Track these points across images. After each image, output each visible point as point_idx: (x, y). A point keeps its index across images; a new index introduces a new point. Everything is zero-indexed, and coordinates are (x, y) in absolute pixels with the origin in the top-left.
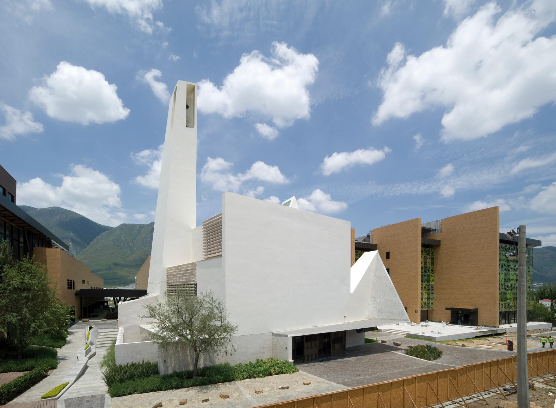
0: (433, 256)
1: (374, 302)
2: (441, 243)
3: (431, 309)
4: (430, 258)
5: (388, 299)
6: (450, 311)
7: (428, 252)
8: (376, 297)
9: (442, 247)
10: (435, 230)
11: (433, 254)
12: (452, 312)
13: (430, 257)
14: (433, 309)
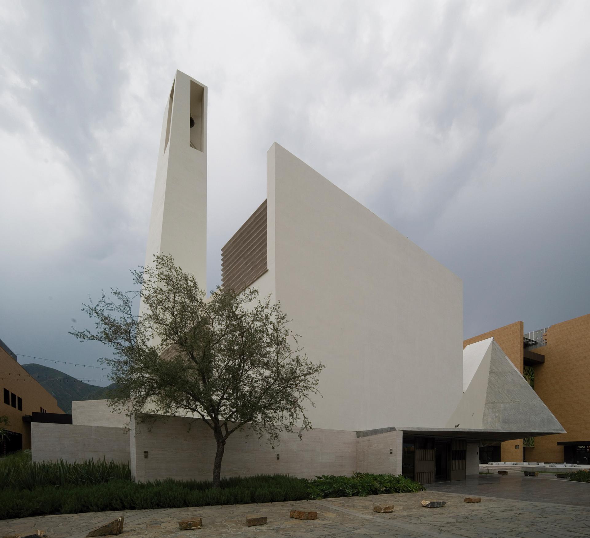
0: (533, 378)
1: (494, 410)
2: (546, 360)
3: (531, 446)
4: (530, 380)
5: (519, 403)
6: (563, 447)
7: (527, 371)
8: (496, 401)
9: (546, 363)
10: (536, 343)
11: (532, 374)
12: (565, 447)
13: (529, 377)
14: (533, 446)
